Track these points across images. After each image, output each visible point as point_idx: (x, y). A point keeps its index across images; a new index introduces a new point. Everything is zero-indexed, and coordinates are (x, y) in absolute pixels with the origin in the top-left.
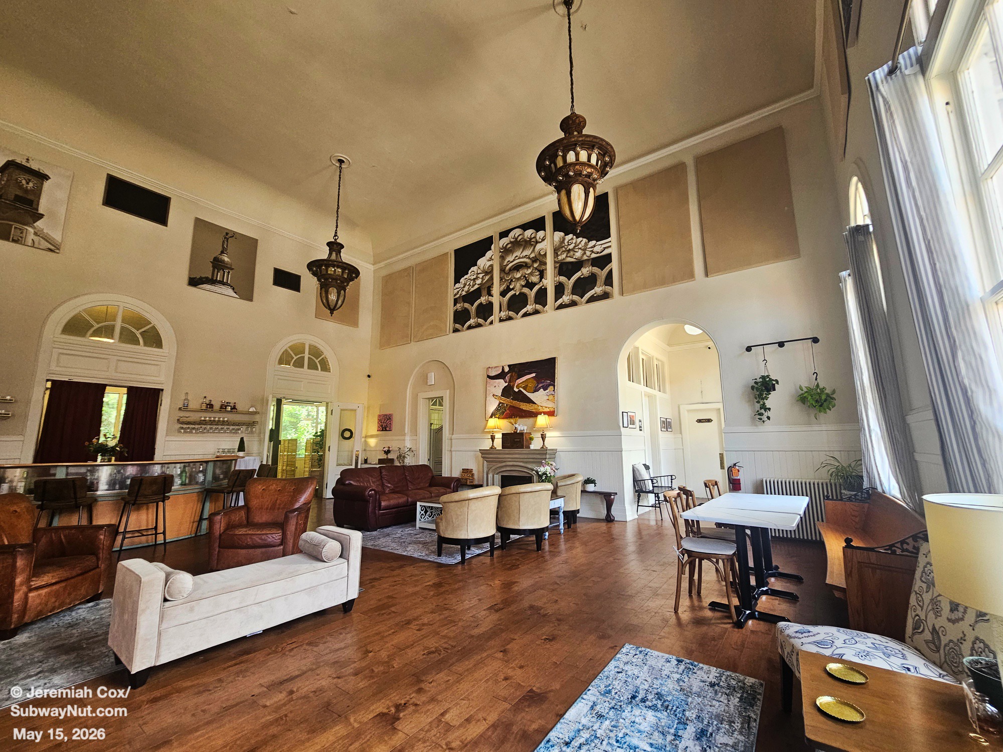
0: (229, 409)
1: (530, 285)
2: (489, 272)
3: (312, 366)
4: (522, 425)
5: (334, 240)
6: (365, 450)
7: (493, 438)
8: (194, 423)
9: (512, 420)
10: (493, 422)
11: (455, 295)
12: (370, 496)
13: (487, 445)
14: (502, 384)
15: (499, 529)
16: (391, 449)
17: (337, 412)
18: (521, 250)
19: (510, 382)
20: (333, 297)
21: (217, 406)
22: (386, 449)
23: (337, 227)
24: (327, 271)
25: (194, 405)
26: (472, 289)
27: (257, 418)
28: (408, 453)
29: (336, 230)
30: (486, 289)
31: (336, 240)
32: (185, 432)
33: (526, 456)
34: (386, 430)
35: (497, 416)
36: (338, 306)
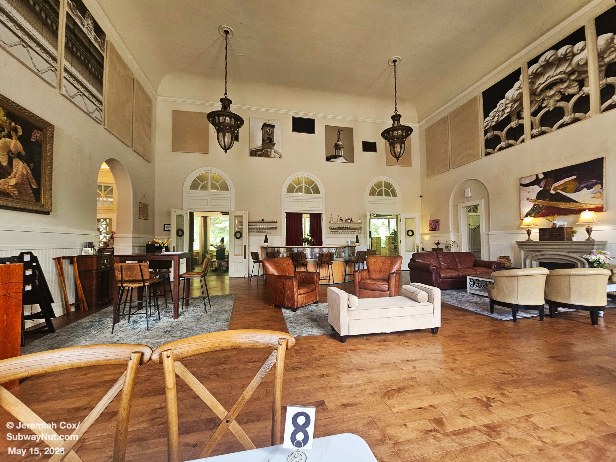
0: (349, 221)
1: (567, 98)
2: (519, 99)
3: (387, 194)
4: (561, 222)
5: (394, 114)
6: (422, 243)
7: (529, 233)
8: (335, 229)
10: (528, 221)
11: (485, 127)
12: (433, 269)
13: (523, 238)
14: (537, 189)
16: (440, 242)
17: (403, 220)
19: (545, 186)
20: (398, 149)
21: (344, 220)
22: (437, 242)
23: (396, 104)
24: (393, 134)
25: (335, 220)
26: (501, 119)
27: (362, 225)
29: (396, 107)
30: (516, 115)
31: (396, 113)
32: (333, 233)
33: (568, 247)
34: (435, 230)
35: (532, 215)
36: (401, 155)
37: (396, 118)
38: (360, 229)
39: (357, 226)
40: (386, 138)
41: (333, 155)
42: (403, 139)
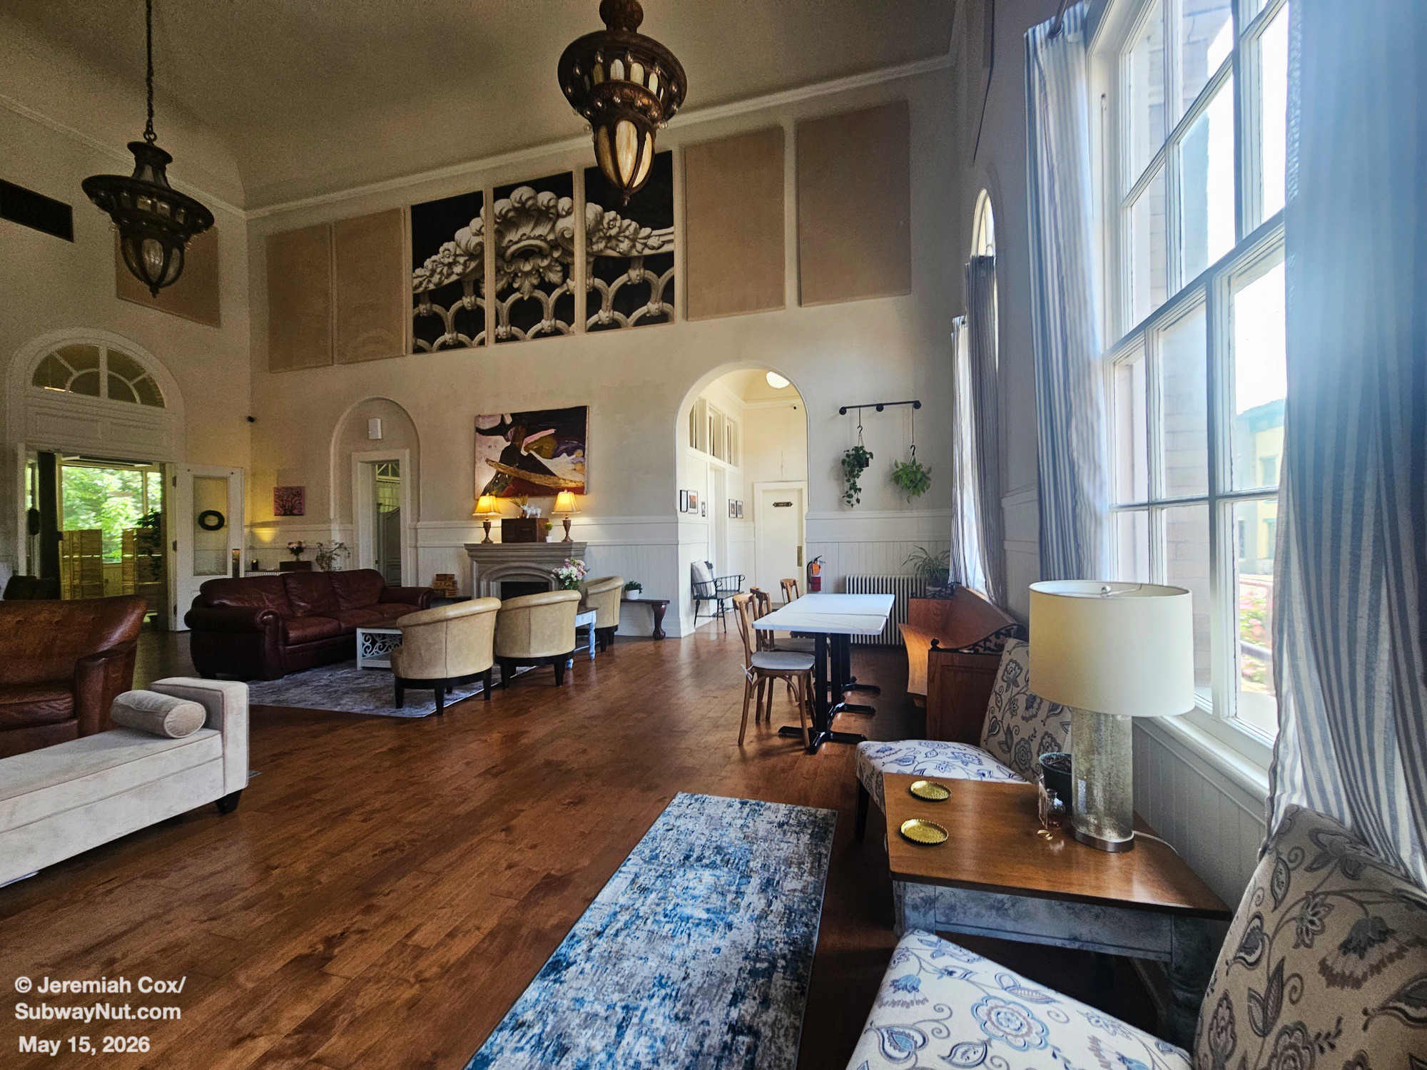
1: (548, 287)
2: (476, 254)
3: (118, 392)
4: (533, 508)
5: (143, 140)
6: (252, 548)
7: (487, 527)
9: (518, 500)
10: (486, 502)
11: (416, 288)
12: (266, 623)
13: (477, 537)
14: (501, 443)
15: (497, 659)
16: (304, 545)
17: (185, 481)
18: (531, 226)
19: (514, 440)
20: (154, 258)
22: (294, 546)
23: (151, 114)
24: (134, 203)
26: (446, 282)
28: (337, 551)
29: (150, 121)
30: (472, 284)
31: (150, 141)
33: (540, 553)
34: (292, 514)
35: (494, 493)
36: (168, 278)
37: (150, 155)
40: (103, 205)
42: (177, 233)
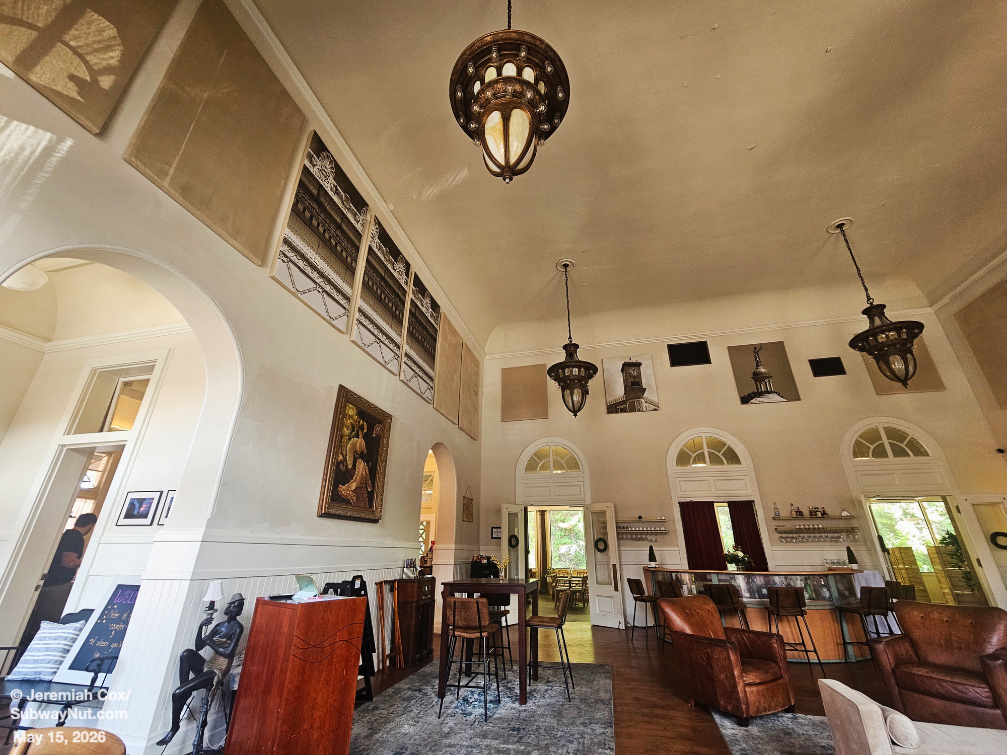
0: (819, 515)
3: (899, 452)
5: (869, 305)
8: (791, 532)
17: (968, 509)
20: (898, 365)
21: (806, 513)
24: (876, 340)
25: (784, 513)
27: (855, 523)
31: (871, 303)
32: (787, 542)
36: (910, 374)
37: (874, 311)
38: (851, 531)
39: (841, 524)
40: (861, 349)
41: (754, 393)
42: (905, 345)
